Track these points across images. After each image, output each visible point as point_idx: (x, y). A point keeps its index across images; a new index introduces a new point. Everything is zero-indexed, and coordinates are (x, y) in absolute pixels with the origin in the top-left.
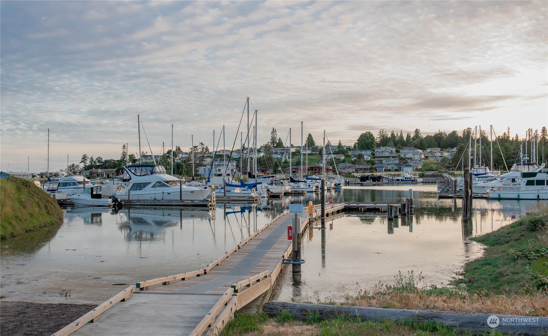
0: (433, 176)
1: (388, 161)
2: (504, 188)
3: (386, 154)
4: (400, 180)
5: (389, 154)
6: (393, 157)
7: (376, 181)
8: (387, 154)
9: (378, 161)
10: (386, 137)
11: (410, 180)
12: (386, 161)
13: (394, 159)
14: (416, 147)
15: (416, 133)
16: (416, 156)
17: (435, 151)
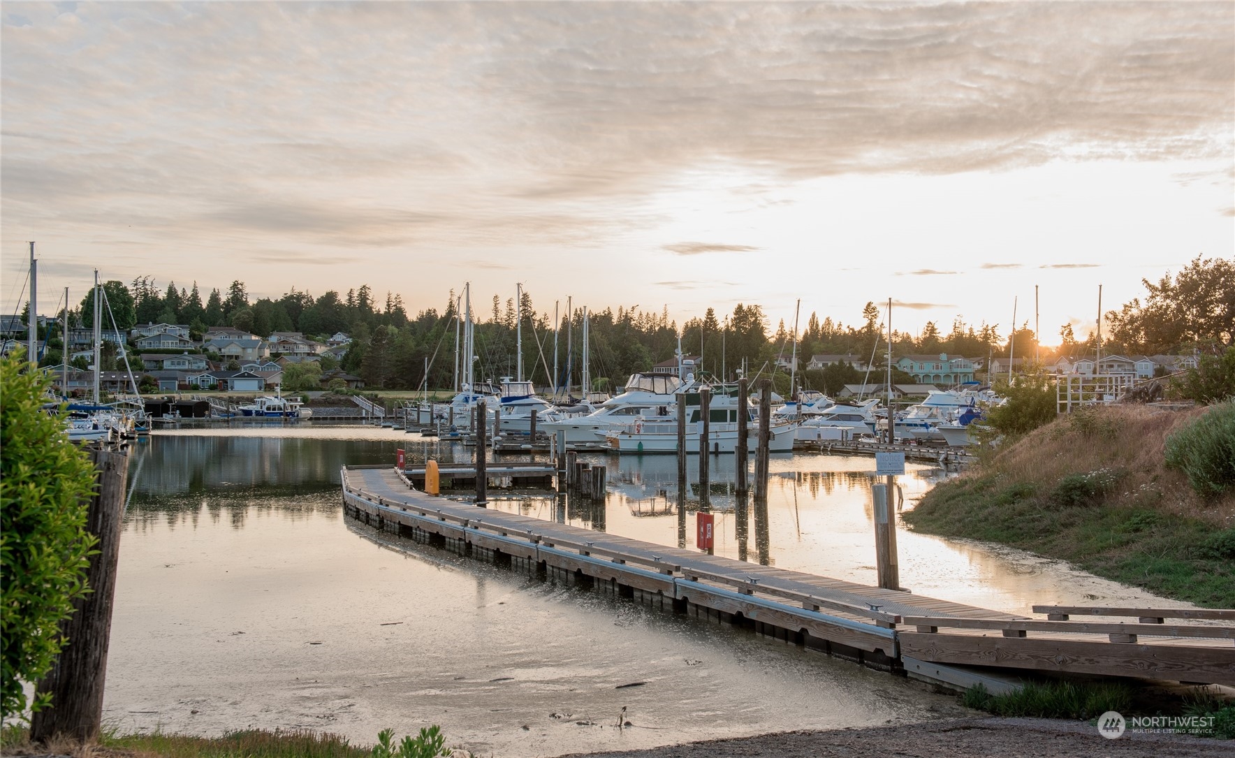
0: (329, 403)
1: (179, 364)
2: (648, 429)
3: (169, 344)
4: (254, 412)
5: (176, 343)
6: (191, 352)
7: (191, 416)
8: (172, 343)
9: (150, 361)
10: (155, 299)
11: (281, 414)
12: (173, 364)
13: (194, 359)
14: (246, 327)
15: (234, 292)
16: (249, 351)
17: (295, 341)
